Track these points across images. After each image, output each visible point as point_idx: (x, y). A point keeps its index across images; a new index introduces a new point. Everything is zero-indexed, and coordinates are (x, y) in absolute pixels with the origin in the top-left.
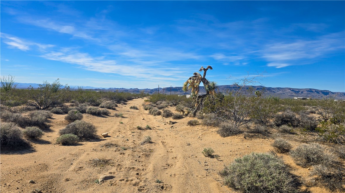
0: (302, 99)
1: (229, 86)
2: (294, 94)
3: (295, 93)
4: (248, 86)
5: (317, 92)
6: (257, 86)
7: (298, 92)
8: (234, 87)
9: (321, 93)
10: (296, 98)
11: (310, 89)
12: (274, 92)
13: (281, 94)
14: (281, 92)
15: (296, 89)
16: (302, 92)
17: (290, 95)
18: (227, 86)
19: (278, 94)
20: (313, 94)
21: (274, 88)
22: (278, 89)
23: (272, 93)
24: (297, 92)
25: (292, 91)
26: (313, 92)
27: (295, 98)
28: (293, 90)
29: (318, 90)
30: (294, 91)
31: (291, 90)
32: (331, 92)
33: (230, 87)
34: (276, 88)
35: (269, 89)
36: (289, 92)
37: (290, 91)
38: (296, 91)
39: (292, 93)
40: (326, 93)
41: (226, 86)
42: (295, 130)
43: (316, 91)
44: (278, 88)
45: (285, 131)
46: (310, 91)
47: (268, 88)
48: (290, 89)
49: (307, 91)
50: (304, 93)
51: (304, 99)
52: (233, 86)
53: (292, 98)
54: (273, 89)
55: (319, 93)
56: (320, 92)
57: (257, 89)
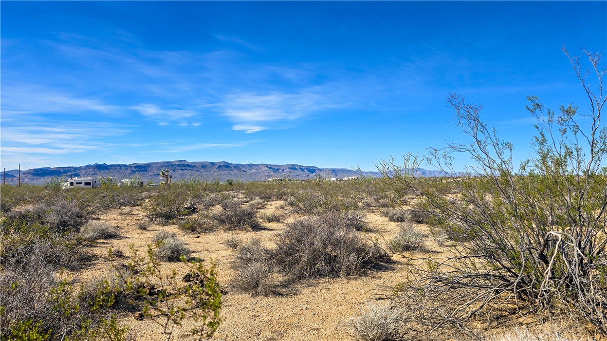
0: (278, 180)
1: (171, 162)
2: (272, 174)
3: (274, 172)
4: (203, 162)
5: (302, 168)
6: (218, 162)
7: (278, 170)
8: (179, 165)
9: (306, 170)
10: (271, 179)
11: (293, 165)
12: (244, 171)
13: (254, 173)
14: (254, 171)
15: (274, 165)
16: (283, 170)
17: (267, 176)
18: (167, 162)
19: (250, 174)
20: (296, 172)
22: (250, 166)
23: (242, 173)
24: (275, 169)
25: (269, 169)
26: (296, 169)
27: (269, 179)
28: (270, 167)
29: (302, 166)
30: (272, 169)
32: (318, 169)
33: (172, 166)
34: (246, 165)
35: (237, 166)
36: (266, 170)
37: (266, 168)
39: (270, 172)
40: (312, 170)
41: (164, 162)
43: (300, 168)
44: (250, 165)
46: (293, 167)
47: (236, 164)
48: (266, 166)
49: (289, 168)
50: (285, 171)
51: (281, 180)
52: (177, 163)
54: (243, 166)
55: (304, 171)
56: (304, 169)
57: (218, 168)
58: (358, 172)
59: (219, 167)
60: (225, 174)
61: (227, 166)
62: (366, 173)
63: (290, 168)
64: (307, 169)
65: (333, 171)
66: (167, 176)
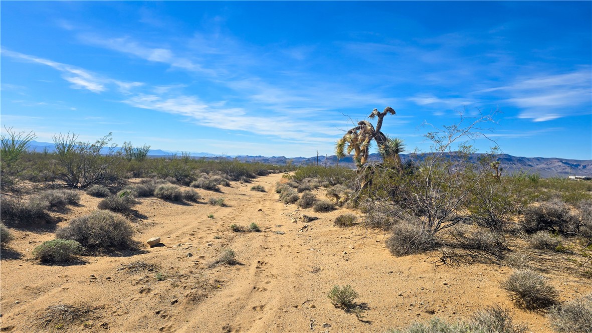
0: (584, 179)
2: (569, 170)
3: (572, 168)
4: (481, 154)
7: (577, 166)
10: (573, 177)
12: (530, 165)
13: (544, 169)
14: (543, 166)
15: (572, 160)
16: (584, 167)
17: (561, 172)
19: (538, 169)
21: (530, 158)
22: (539, 160)
23: (527, 167)
25: (564, 165)
27: (570, 177)
28: (566, 162)
30: (569, 164)
31: (563, 163)
34: (533, 158)
35: (521, 160)
36: (560, 166)
37: (560, 164)
38: (573, 165)
39: (566, 169)
42: (567, 244)
44: (538, 159)
45: (544, 246)
47: (519, 157)
48: (561, 160)
50: (588, 168)
51: (588, 179)
53: (564, 176)
54: (528, 159)
59: (500, 159)
61: (509, 159)
66: (497, 168)
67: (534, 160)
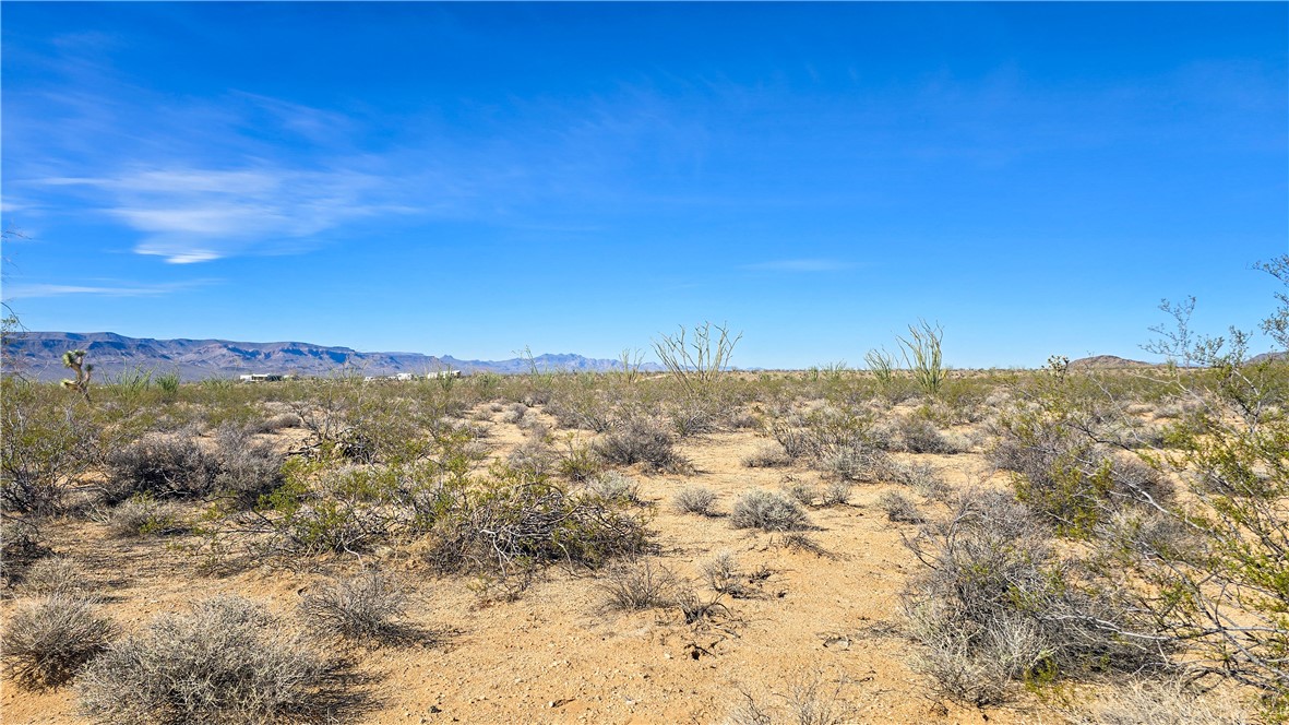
0: (267, 379)
2: (242, 364)
3: (245, 359)
4: (48, 334)
5: (315, 352)
6: (91, 335)
7: (254, 354)
9: (325, 356)
10: (247, 377)
11: (294, 344)
12: (164, 356)
13: (193, 363)
14: (191, 356)
15: (244, 344)
16: (268, 356)
17: (226, 369)
19: (181, 364)
20: (302, 361)
21: (165, 342)
22: (182, 344)
23: (158, 360)
24: (249, 353)
25: (231, 353)
26: (301, 353)
27: (242, 377)
28: (235, 349)
29: (316, 347)
30: (240, 351)
31: (229, 349)
32: (356, 354)
34: (171, 341)
35: (145, 346)
36: (224, 355)
37: (225, 351)
38: (247, 352)
39: (235, 360)
40: (339, 356)
43: (311, 352)
44: (180, 343)
46: (294, 350)
47: (141, 340)
48: (225, 344)
49: (283, 350)
50: (273, 357)
51: (272, 379)
53: (233, 375)
54: (161, 344)
55: (321, 358)
56: (322, 353)
57: (92, 347)
58: (447, 361)
59: (95, 345)
60: (110, 364)
61: (117, 344)
62: (465, 363)
63: (287, 351)
64: (327, 353)
65: (391, 358)
66: (80, 365)
67: (173, 345)
